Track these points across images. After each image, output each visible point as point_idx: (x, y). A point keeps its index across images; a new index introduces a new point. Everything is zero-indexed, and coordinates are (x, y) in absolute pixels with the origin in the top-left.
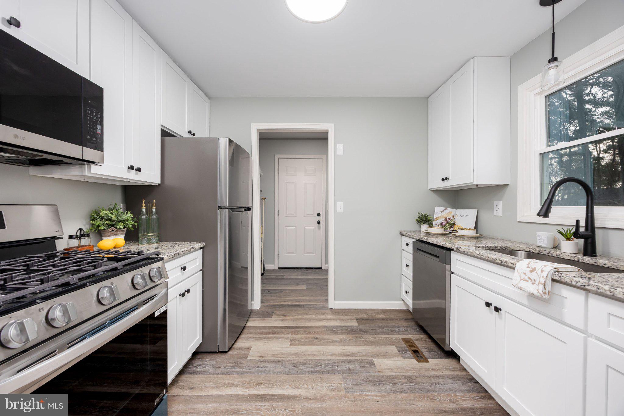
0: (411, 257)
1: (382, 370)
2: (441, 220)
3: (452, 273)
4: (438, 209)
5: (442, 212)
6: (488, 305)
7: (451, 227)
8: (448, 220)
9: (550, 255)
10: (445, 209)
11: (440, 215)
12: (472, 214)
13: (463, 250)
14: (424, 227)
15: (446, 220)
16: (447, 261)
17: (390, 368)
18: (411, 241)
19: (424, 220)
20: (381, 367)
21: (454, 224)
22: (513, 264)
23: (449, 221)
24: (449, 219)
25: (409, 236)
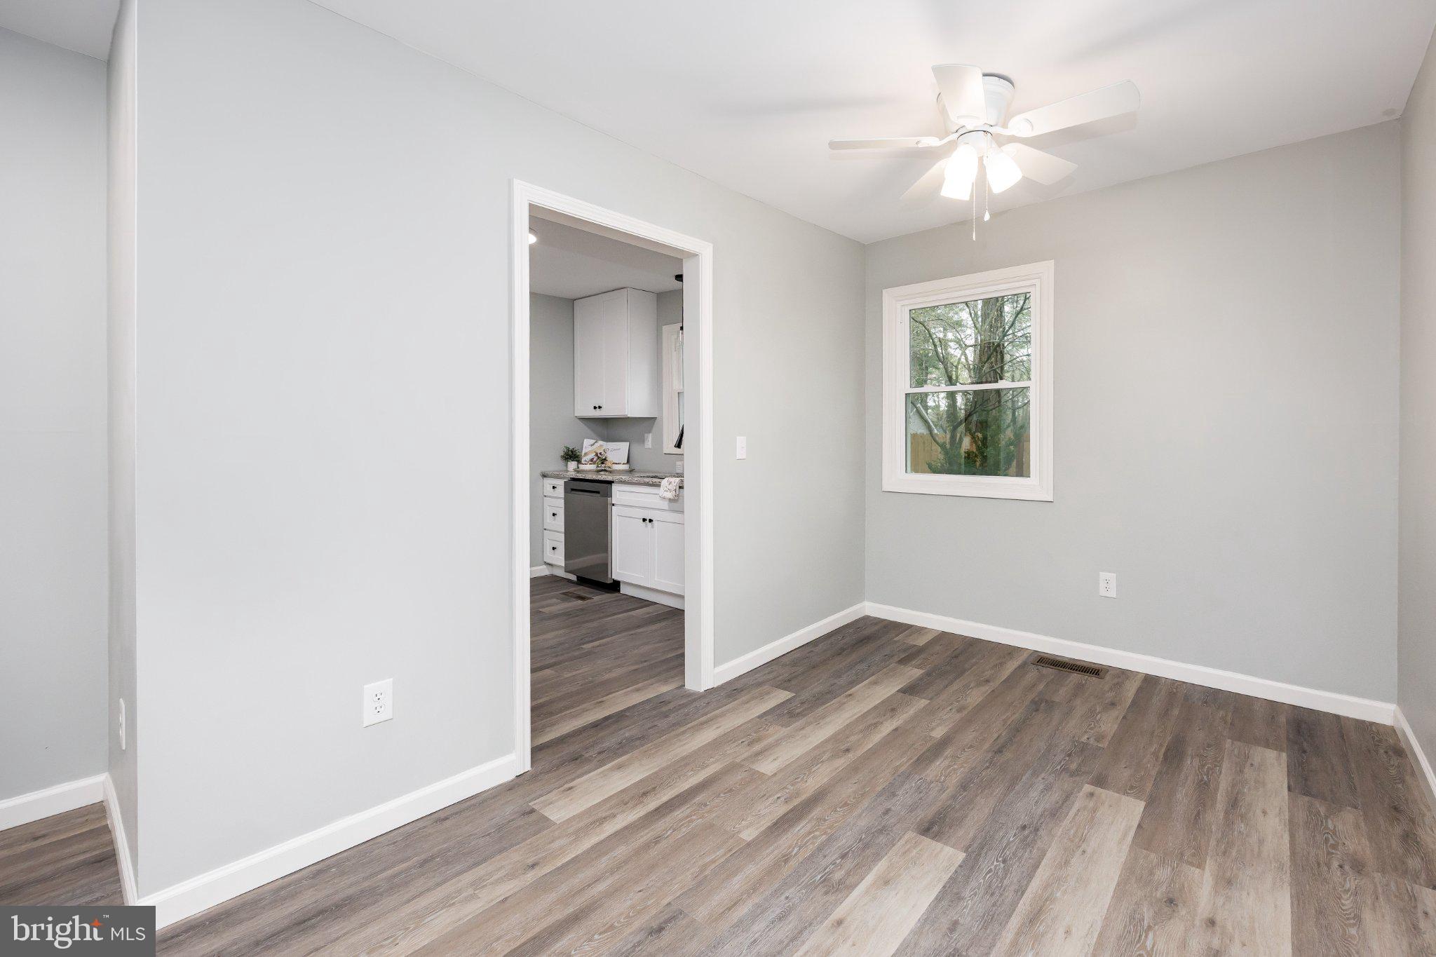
0: (562, 503)
2: (592, 455)
3: (613, 505)
4: (587, 442)
5: (592, 445)
6: (644, 520)
7: (603, 463)
10: (596, 442)
11: (590, 449)
12: (624, 446)
13: (620, 481)
14: (572, 465)
15: (597, 455)
16: (609, 494)
18: (560, 483)
19: (572, 455)
21: (605, 459)
23: (600, 456)
24: (600, 454)
25: (557, 477)
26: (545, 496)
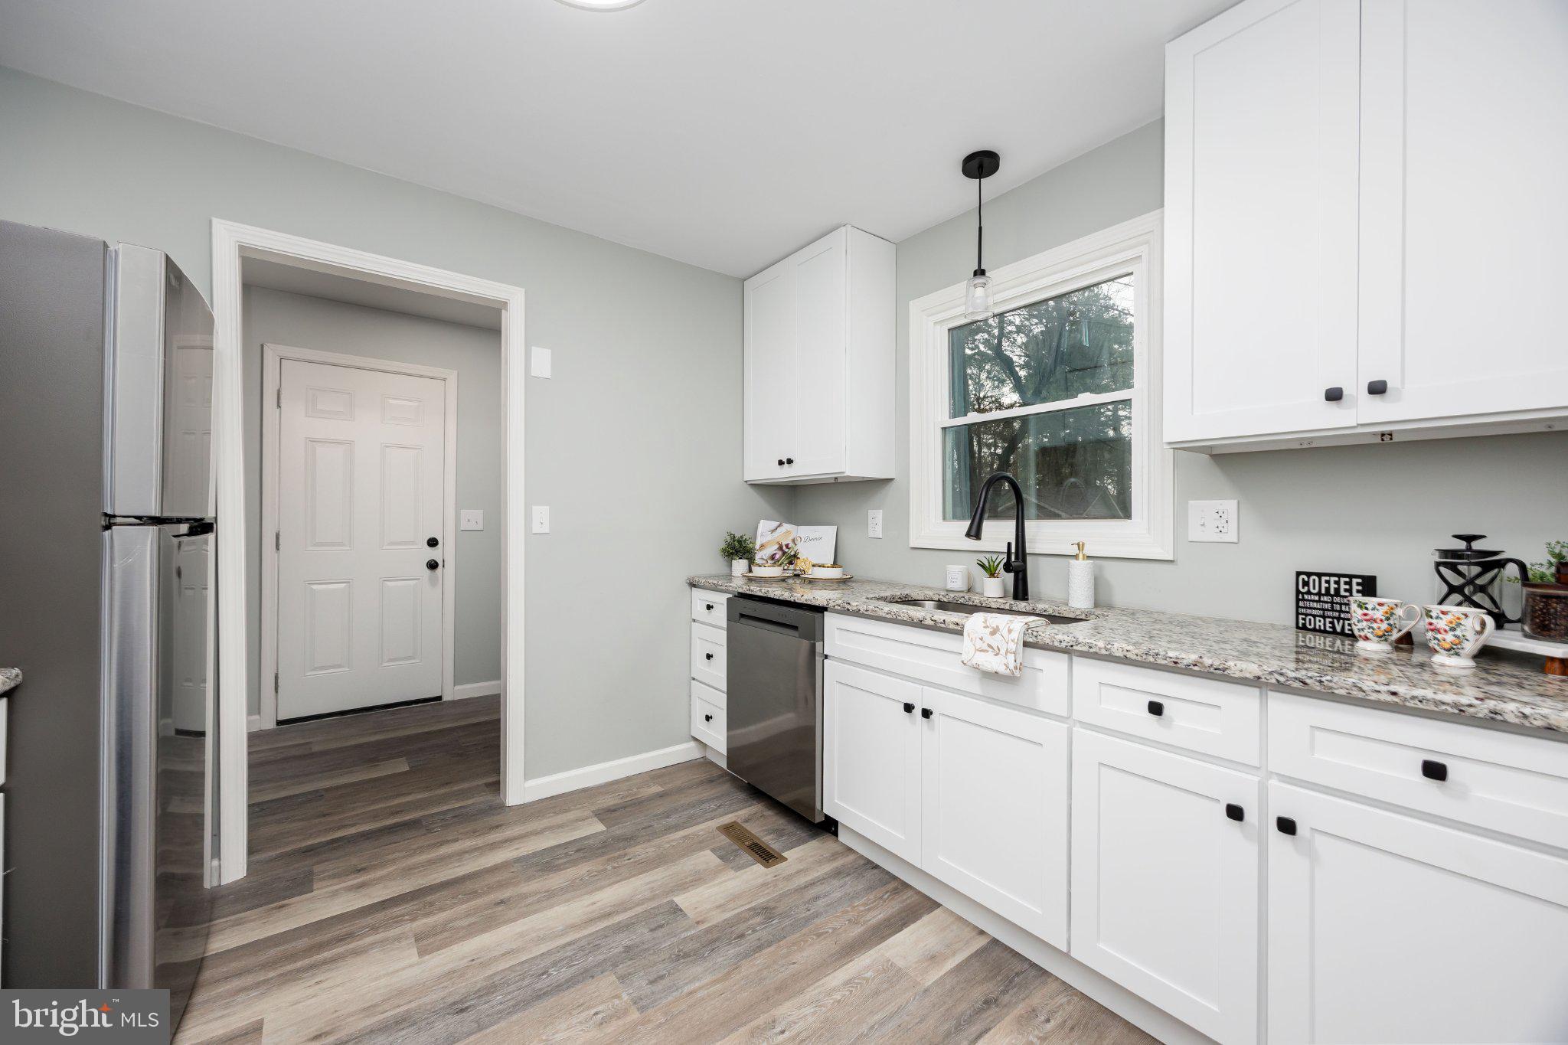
0: (723, 636)
1: (702, 918)
2: (772, 549)
3: (826, 657)
4: (765, 526)
5: (773, 531)
6: (909, 708)
7: (791, 563)
8: (784, 548)
9: (971, 603)
10: (779, 526)
11: (770, 537)
12: (828, 533)
13: (855, 608)
14: (740, 566)
15: (781, 548)
16: (815, 634)
17: (717, 904)
18: (721, 600)
19: (738, 549)
20: (698, 910)
21: (795, 556)
22: (957, 624)
23: (787, 550)
24: (787, 546)
25: (715, 588)
26: (694, 621)
